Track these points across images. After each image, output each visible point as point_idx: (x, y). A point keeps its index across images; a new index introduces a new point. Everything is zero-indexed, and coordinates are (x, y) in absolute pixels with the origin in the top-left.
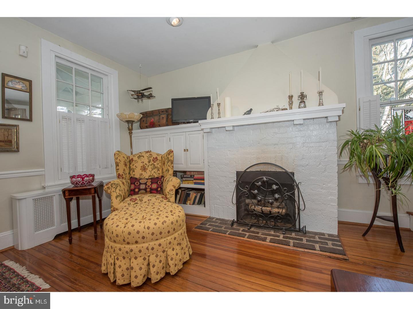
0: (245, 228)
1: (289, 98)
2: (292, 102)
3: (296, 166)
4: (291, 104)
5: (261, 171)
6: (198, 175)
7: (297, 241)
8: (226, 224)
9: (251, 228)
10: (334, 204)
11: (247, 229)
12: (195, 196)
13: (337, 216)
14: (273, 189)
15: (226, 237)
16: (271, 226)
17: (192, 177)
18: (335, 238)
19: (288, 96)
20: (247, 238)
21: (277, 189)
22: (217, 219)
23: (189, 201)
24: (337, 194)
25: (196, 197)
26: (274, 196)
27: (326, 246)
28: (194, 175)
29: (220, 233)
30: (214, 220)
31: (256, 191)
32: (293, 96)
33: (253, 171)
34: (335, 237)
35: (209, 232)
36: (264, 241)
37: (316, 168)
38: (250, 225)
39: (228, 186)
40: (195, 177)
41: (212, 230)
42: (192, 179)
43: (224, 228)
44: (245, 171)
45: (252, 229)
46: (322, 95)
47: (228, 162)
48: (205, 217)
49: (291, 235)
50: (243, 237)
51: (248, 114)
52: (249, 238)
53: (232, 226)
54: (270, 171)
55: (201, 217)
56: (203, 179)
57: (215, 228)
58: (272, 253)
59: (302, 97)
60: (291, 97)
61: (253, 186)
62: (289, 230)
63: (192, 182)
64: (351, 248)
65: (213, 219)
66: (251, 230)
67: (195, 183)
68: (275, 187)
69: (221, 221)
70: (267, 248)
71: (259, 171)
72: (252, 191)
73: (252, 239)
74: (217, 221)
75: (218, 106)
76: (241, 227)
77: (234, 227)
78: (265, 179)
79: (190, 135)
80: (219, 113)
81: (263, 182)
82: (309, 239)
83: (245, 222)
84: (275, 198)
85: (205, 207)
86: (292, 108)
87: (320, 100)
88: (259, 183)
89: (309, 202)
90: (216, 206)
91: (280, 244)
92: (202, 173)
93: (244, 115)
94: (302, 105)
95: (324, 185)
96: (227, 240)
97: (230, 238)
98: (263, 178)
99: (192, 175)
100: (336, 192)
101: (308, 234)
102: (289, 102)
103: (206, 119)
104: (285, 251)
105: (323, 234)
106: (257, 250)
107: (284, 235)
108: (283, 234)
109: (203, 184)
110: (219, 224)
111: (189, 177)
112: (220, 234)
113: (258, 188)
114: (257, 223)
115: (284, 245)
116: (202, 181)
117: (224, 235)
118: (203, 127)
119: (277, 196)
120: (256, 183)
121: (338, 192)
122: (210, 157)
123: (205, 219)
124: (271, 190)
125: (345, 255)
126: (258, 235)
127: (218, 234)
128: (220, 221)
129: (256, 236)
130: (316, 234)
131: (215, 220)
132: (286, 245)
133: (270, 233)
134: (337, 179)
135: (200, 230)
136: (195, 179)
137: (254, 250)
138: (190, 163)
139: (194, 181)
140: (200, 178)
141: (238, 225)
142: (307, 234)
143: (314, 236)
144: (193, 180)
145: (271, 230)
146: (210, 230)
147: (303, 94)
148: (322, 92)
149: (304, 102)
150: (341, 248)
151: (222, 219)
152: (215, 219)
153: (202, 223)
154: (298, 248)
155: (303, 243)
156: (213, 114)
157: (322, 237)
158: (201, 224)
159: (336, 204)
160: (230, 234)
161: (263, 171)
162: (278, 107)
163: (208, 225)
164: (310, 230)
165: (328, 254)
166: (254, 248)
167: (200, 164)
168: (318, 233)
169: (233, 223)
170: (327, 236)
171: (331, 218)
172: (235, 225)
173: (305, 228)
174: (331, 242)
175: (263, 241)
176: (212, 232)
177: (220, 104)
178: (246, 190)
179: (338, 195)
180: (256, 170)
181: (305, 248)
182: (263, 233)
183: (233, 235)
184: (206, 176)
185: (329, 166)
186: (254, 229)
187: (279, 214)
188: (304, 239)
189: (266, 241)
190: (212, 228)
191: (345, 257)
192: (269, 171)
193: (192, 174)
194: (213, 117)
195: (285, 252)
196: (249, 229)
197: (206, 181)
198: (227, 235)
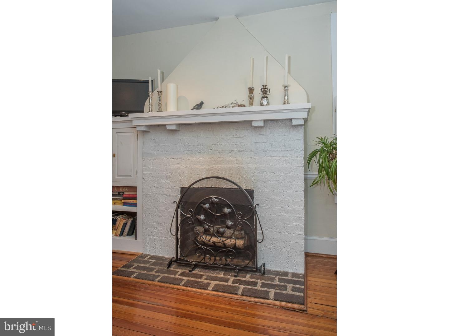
0: (186, 270)
1: (250, 91)
2: (253, 97)
3: (256, 181)
4: (251, 98)
5: (212, 187)
6: (129, 192)
7: (250, 287)
8: (161, 264)
9: (193, 269)
10: (300, 233)
11: (188, 271)
12: (124, 223)
13: (304, 249)
14: (224, 213)
15: (154, 285)
16: (221, 266)
17: (121, 195)
18: (299, 279)
19: (248, 88)
20: (183, 286)
21: (229, 213)
22: (152, 257)
23: (115, 231)
24: (304, 218)
25: (125, 225)
26: (225, 224)
27: (284, 292)
28: (123, 192)
29: (146, 279)
30: (146, 259)
31: (202, 217)
32: (253, 89)
33: (202, 188)
34: (299, 277)
35: (132, 279)
36: (205, 289)
37: (279, 185)
38: (194, 265)
39: (169, 209)
40: (126, 195)
41: (137, 275)
42: (121, 198)
43: (155, 272)
44: (189, 187)
45: (196, 271)
46: (287, 90)
47: (170, 174)
48: (135, 254)
49: (245, 277)
50: (178, 285)
51: (198, 109)
52: (186, 286)
53: (168, 268)
54: (224, 188)
55: (130, 255)
56: (135, 198)
57: (142, 272)
58: (210, 307)
59: (265, 90)
60: (251, 90)
61: (199, 210)
62: (243, 270)
63: (120, 201)
64: (315, 293)
65: (144, 258)
66: (194, 272)
67: (125, 204)
68: (227, 210)
69: (156, 261)
70: (207, 300)
71: (209, 188)
72: (198, 216)
73: (189, 287)
74: (150, 260)
75: (159, 94)
76: (181, 269)
77: (171, 269)
78: (214, 199)
79: (118, 134)
80: (160, 105)
81: (212, 203)
82: (266, 282)
83: (187, 261)
84: (226, 225)
85: (136, 239)
86: (252, 104)
87: (285, 96)
88: (207, 205)
89: (271, 230)
90: (151, 237)
91: (224, 292)
92: (134, 189)
93: (193, 109)
94: (265, 101)
95: (289, 208)
96: (154, 290)
97: (160, 286)
98: (211, 197)
99: (121, 192)
100: (302, 216)
101: (267, 275)
102: (249, 96)
103: (143, 112)
104: (230, 302)
105: (286, 274)
106: (191, 303)
107: (236, 278)
108: (235, 276)
109: (135, 205)
110: (152, 265)
111: (116, 195)
112: (147, 281)
113: (205, 212)
114: (203, 261)
115: (230, 293)
116: (134, 201)
117: (151, 282)
118: (135, 123)
119: (230, 223)
120: (203, 205)
121: (305, 216)
122: (145, 166)
123: (134, 258)
124: (222, 214)
125: (303, 304)
126: (200, 280)
127: (143, 281)
128: (154, 261)
129: (197, 282)
130: (277, 273)
131: (148, 259)
132: (233, 294)
133: (217, 275)
134: (304, 199)
135: (118, 277)
136: (124, 198)
137: (187, 304)
138: (118, 174)
139: (123, 201)
140: (132, 196)
141: (178, 265)
142: (265, 275)
143: (275, 278)
144: (121, 200)
145: (221, 270)
146: (133, 276)
147: (266, 87)
148: (287, 87)
149: (267, 98)
150: (302, 294)
151: (160, 256)
152: (148, 257)
153: (127, 264)
154: (247, 297)
155: (256, 290)
156: (152, 105)
157: (284, 278)
158: (124, 267)
159: (302, 233)
160: (160, 280)
161: (215, 188)
162: (236, 102)
163: (134, 268)
164: (272, 269)
165: (283, 304)
166: (188, 301)
167: (130, 176)
168: (281, 272)
169: (171, 263)
170: (290, 277)
171: (297, 251)
172: (173, 266)
173: (264, 266)
174: (291, 285)
175: (203, 289)
176: (135, 279)
177: (161, 92)
178: (190, 214)
179: (305, 220)
180: (207, 187)
181: (255, 297)
182: (209, 276)
183: (164, 282)
184: (139, 194)
185: (294, 182)
186: (198, 271)
187: (231, 249)
188: (260, 282)
189: (207, 290)
190: (137, 272)
191: (303, 307)
192: (222, 188)
193: (121, 190)
194: (152, 110)
195: (229, 304)
196: (190, 271)
197: (139, 201)
198: (156, 282)
